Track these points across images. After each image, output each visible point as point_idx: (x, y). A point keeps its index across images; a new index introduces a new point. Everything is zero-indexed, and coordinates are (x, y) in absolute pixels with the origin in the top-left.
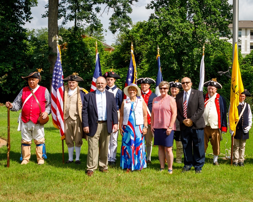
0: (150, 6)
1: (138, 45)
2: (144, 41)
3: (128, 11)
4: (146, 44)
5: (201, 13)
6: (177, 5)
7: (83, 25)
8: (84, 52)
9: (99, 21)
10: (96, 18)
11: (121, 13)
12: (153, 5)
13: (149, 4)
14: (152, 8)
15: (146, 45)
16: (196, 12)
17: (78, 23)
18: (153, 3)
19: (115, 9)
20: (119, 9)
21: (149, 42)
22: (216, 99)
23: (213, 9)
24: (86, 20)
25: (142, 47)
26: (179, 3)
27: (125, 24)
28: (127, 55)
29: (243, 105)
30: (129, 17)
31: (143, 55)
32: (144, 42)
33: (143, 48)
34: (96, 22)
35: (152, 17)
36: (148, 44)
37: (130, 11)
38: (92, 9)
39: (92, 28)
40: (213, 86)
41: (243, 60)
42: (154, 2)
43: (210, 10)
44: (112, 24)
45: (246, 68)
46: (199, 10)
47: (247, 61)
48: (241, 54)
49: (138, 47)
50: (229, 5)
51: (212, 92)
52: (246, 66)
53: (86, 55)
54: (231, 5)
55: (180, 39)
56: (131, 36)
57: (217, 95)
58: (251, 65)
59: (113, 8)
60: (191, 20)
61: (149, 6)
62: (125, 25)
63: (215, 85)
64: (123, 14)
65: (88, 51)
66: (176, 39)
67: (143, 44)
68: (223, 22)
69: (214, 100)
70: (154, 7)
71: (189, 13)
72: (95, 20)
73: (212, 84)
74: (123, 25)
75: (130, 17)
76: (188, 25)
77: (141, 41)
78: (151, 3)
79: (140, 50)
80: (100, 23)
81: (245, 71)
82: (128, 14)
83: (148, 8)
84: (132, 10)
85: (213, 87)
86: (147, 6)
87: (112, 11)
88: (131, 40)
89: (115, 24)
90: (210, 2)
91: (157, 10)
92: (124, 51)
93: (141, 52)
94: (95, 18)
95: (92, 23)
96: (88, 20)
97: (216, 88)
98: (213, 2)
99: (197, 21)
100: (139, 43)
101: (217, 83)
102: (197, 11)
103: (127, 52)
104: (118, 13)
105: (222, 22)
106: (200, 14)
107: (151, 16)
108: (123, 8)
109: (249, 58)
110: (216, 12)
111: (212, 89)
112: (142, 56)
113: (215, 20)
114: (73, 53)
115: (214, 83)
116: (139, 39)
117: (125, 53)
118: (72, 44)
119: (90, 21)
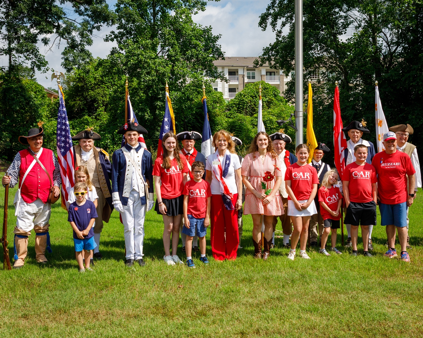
0: (110, 38)
1: (91, 89)
2: (99, 83)
3: (87, 42)
4: (102, 87)
5: (179, 47)
6: (147, 36)
7: (22, 63)
8: (26, 99)
9: (43, 57)
10: (38, 53)
11: (77, 46)
12: (113, 36)
13: (108, 35)
14: (112, 40)
15: (102, 89)
16: (172, 45)
17: (14, 61)
18: (113, 34)
19: (68, 41)
20: (73, 40)
21: (106, 85)
22: (285, 157)
23: (194, 41)
24: (25, 57)
25: (97, 91)
26: (150, 33)
27: (83, 60)
28: (78, 102)
29: (320, 166)
30: (88, 51)
31: (99, 102)
32: (99, 85)
33: (98, 93)
34: (39, 58)
35: (113, 53)
36: (105, 88)
37: (90, 43)
38: (37, 40)
39: (33, 67)
40: (280, 139)
41: (227, 106)
42: (114, 32)
43: (190, 43)
44: (66, 59)
45: (230, 116)
46: (176, 42)
47: (231, 107)
48: (223, 99)
49: (92, 92)
50: (213, 36)
51: (280, 148)
52: (230, 113)
53: (28, 104)
54: (215, 36)
55: (153, 81)
56: (82, 78)
57: (286, 153)
58: (237, 112)
59: (65, 39)
60: (165, 56)
61: (108, 38)
62: (83, 62)
63: (284, 138)
64: (80, 47)
65: (30, 98)
66: (149, 80)
67: (99, 88)
68: (208, 58)
69: (283, 159)
70: (115, 40)
71: (161, 47)
72: (37, 56)
73: (279, 137)
74: (80, 61)
75: (90, 51)
76: (162, 62)
77: (95, 84)
78: (110, 34)
79: (95, 95)
80: (44, 60)
81: (230, 120)
82: (87, 47)
83: (107, 40)
84: (92, 42)
85: (282, 142)
86: (105, 38)
87: (64, 44)
88: (82, 82)
89: (70, 59)
90: (190, 33)
91: (120, 43)
92: (73, 97)
93: (95, 99)
94: (36, 53)
95: (34, 60)
96: (28, 57)
97: (284, 143)
98: (194, 32)
99: (174, 57)
100: (93, 87)
101: (285, 136)
102: (174, 44)
103: (77, 99)
104: (73, 46)
105: (206, 58)
106: (177, 48)
107: (113, 50)
108: (80, 39)
109: (234, 104)
110: (198, 45)
111: (281, 144)
112: (97, 103)
113: (197, 55)
114: (10, 100)
115: (281, 136)
116: (93, 82)
117: (75, 100)
118: (9, 88)
119: (31, 57)
